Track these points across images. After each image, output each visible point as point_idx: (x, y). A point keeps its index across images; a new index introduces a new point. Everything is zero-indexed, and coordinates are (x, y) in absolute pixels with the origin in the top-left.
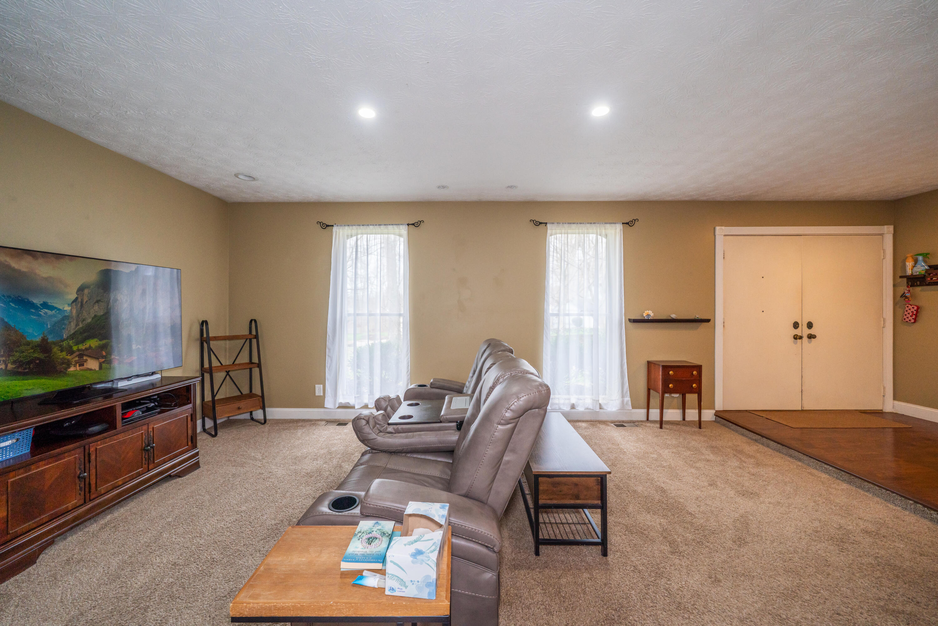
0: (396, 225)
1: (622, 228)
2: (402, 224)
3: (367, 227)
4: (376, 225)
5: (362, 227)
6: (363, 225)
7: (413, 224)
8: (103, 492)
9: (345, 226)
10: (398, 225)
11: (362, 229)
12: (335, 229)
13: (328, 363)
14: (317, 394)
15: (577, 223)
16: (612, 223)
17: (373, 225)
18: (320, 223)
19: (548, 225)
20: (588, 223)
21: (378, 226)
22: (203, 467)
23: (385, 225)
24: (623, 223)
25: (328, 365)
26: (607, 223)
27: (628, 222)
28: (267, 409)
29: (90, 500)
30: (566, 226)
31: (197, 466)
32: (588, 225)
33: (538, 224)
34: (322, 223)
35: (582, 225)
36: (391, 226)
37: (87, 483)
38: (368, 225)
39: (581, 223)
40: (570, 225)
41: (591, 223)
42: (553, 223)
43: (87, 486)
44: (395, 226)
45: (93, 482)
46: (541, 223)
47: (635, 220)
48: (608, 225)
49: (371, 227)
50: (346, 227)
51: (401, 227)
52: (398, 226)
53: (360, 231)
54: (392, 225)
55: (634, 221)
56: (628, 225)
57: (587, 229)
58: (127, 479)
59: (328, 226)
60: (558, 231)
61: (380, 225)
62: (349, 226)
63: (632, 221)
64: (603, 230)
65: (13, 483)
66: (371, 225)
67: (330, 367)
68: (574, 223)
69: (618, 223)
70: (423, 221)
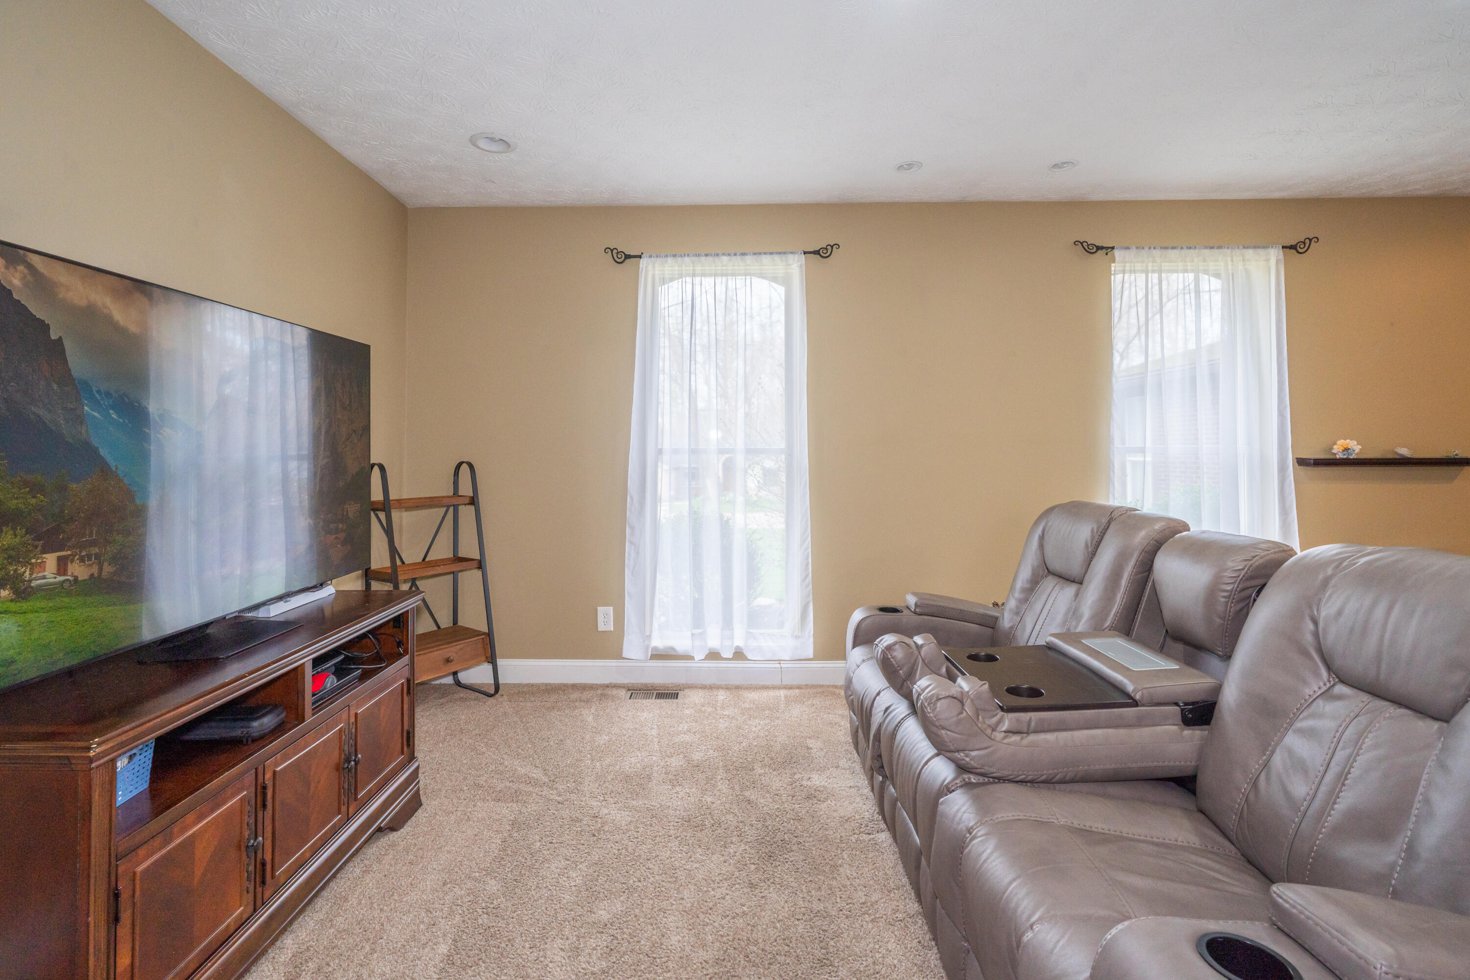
0: (780, 253)
1: (1281, 257)
2: (792, 253)
3: (716, 258)
4: (735, 254)
5: (703, 258)
6: (706, 255)
7: (817, 253)
9: (667, 256)
10: (785, 253)
11: (706, 264)
12: (643, 262)
13: (629, 560)
14: (601, 627)
15: (1182, 248)
16: (1258, 247)
17: (729, 255)
18: (612, 251)
19: (1117, 253)
20: (1206, 248)
21: (739, 257)
23: (755, 254)
24: (1283, 247)
25: (629, 562)
26: (1247, 248)
27: (1293, 244)
28: (500, 662)
30: (1157, 253)
32: (1207, 252)
33: (1092, 249)
34: (615, 251)
35: (1192, 251)
36: (768, 257)
38: (717, 255)
39: (1190, 248)
40: (1165, 252)
41: (1212, 248)
42: (1128, 248)
44: (776, 257)
46: (1099, 248)
47: (1310, 240)
48: (1250, 252)
49: (725, 259)
50: (670, 260)
51: (790, 257)
52: (784, 257)
53: (699, 269)
54: (771, 253)
55: (1307, 241)
56: (1293, 251)
57: (1205, 261)
59: (628, 257)
60: (1138, 266)
61: (743, 254)
62: (675, 256)
63: (1304, 243)
64: (1240, 267)
66: (724, 254)
67: (634, 568)
68: (1173, 248)
69: (1272, 247)
70: (838, 247)
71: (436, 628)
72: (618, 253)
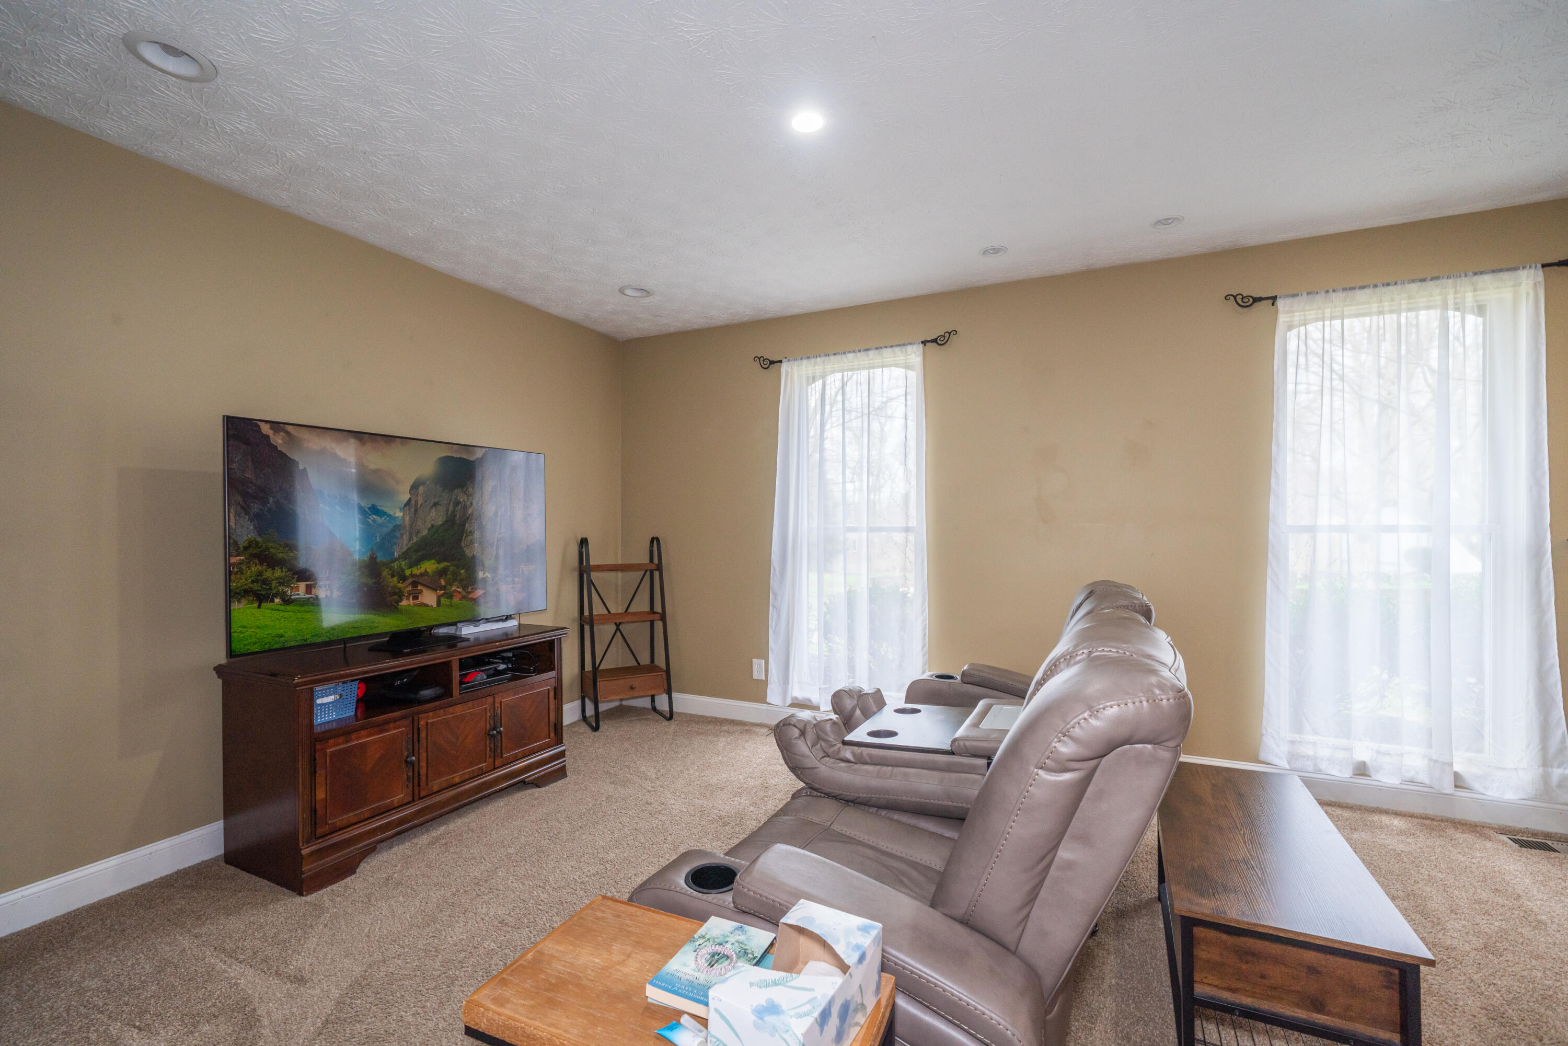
0: (899, 345)
1: (1540, 280)
2: (910, 344)
3: (843, 356)
4: (859, 351)
5: (832, 358)
6: (835, 354)
7: (934, 341)
8: (435, 789)
9: (802, 359)
10: (904, 345)
11: (833, 362)
12: (785, 367)
13: (772, 621)
14: (755, 676)
15: (1375, 286)
16: (1500, 270)
17: (854, 352)
18: (759, 359)
19: (1280, 303)
20: (1413, 282)
21: (863, 353)
22: (571, 776)
23: (877, 348)
24: (1543, 266)
25: (772, 623)
26: (1482, 273)
28: (675, 695)
29: (420, 798)
30: (1337, 297)
31: (561, 773)
32: (1414, 287)
33: (1247, 302)
34: (762, 359)
35: (1391, 288)
36: (889, 350)
37: (416, 769)
38: (844, 353)
39: (1388, 285)
40: (1350, 293)
41: (1423, 280)
42: (1297, 295)
43: (416, 775)
44: (897, 350)
45: (423, 771)
46: (1256, 300)
48: (1486, 279)
49: (851, 356)
50: (805, 362)
51: (909, 348)
52: (904, 348)
53: (829, 367)
54: (891, 346)
57: (1409, 298)
58: (467, 776)
59: (772, 363)
60: (1311, 314)
61: (866, 350)
62: (808, 358)
65: (333, 754)
66: (850, 352)
67: (776, 627)
69: (1524, 268)
70: (955, 333)
71: (637, 664)
72: (764, 360)
